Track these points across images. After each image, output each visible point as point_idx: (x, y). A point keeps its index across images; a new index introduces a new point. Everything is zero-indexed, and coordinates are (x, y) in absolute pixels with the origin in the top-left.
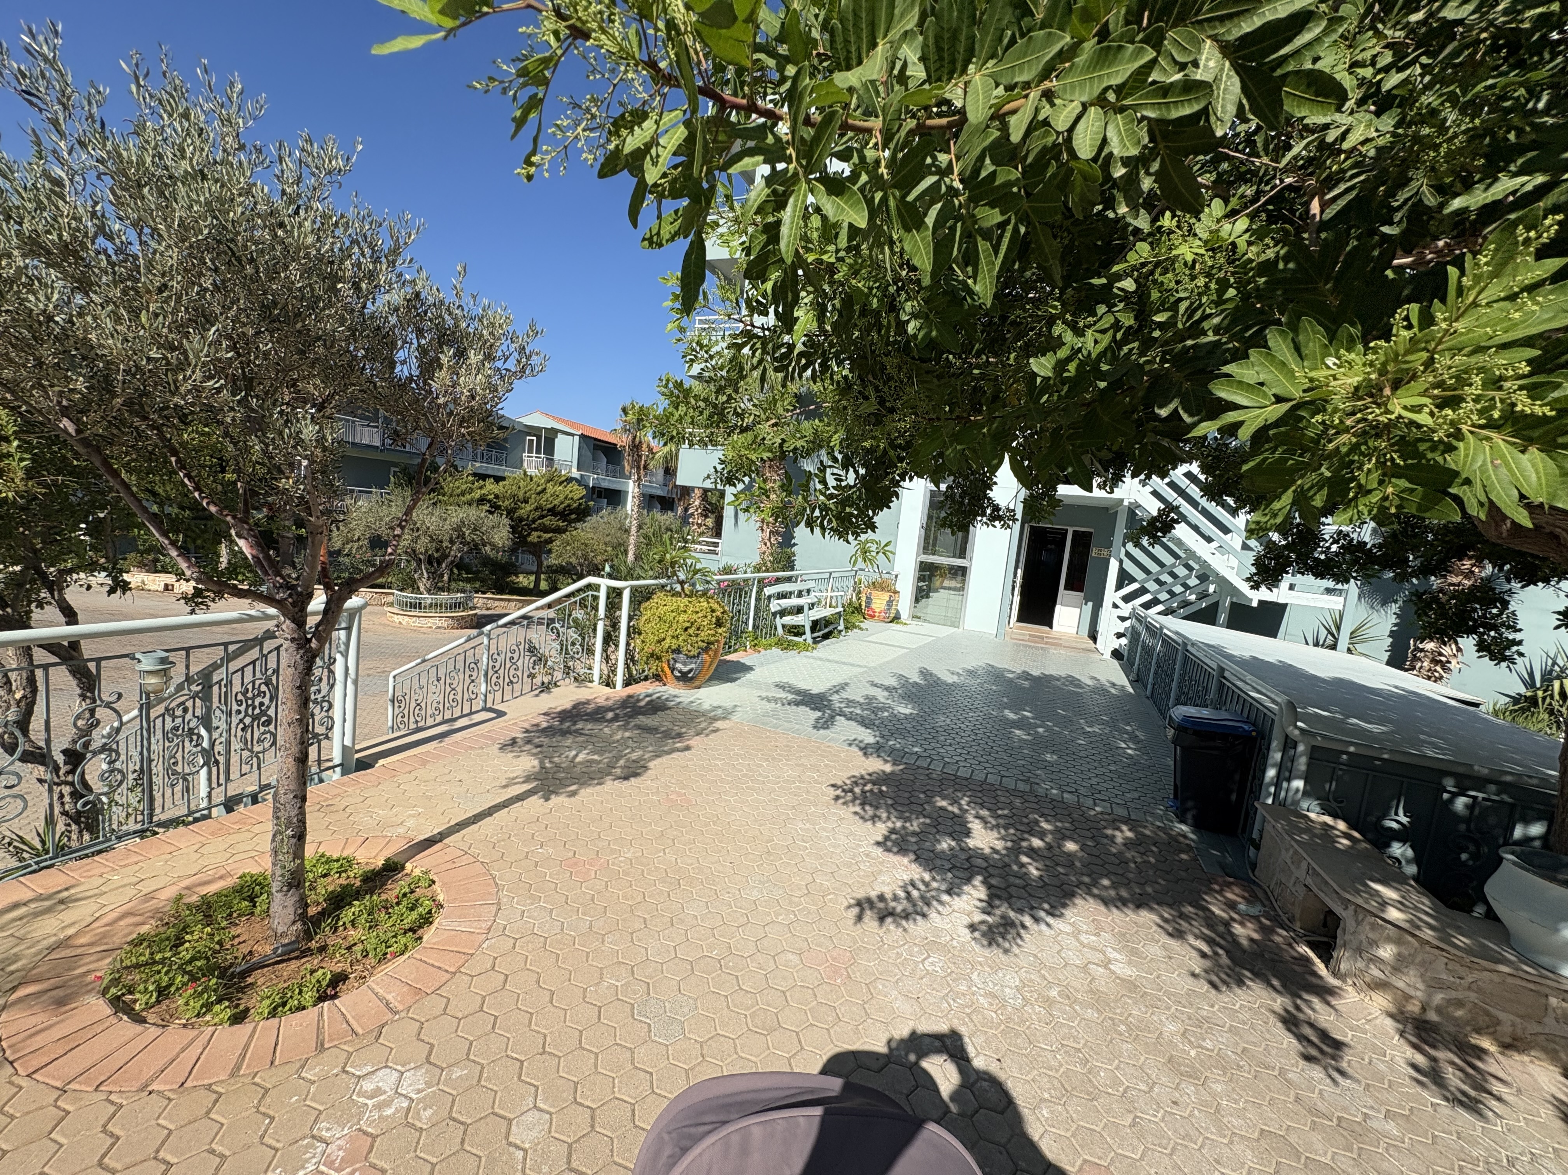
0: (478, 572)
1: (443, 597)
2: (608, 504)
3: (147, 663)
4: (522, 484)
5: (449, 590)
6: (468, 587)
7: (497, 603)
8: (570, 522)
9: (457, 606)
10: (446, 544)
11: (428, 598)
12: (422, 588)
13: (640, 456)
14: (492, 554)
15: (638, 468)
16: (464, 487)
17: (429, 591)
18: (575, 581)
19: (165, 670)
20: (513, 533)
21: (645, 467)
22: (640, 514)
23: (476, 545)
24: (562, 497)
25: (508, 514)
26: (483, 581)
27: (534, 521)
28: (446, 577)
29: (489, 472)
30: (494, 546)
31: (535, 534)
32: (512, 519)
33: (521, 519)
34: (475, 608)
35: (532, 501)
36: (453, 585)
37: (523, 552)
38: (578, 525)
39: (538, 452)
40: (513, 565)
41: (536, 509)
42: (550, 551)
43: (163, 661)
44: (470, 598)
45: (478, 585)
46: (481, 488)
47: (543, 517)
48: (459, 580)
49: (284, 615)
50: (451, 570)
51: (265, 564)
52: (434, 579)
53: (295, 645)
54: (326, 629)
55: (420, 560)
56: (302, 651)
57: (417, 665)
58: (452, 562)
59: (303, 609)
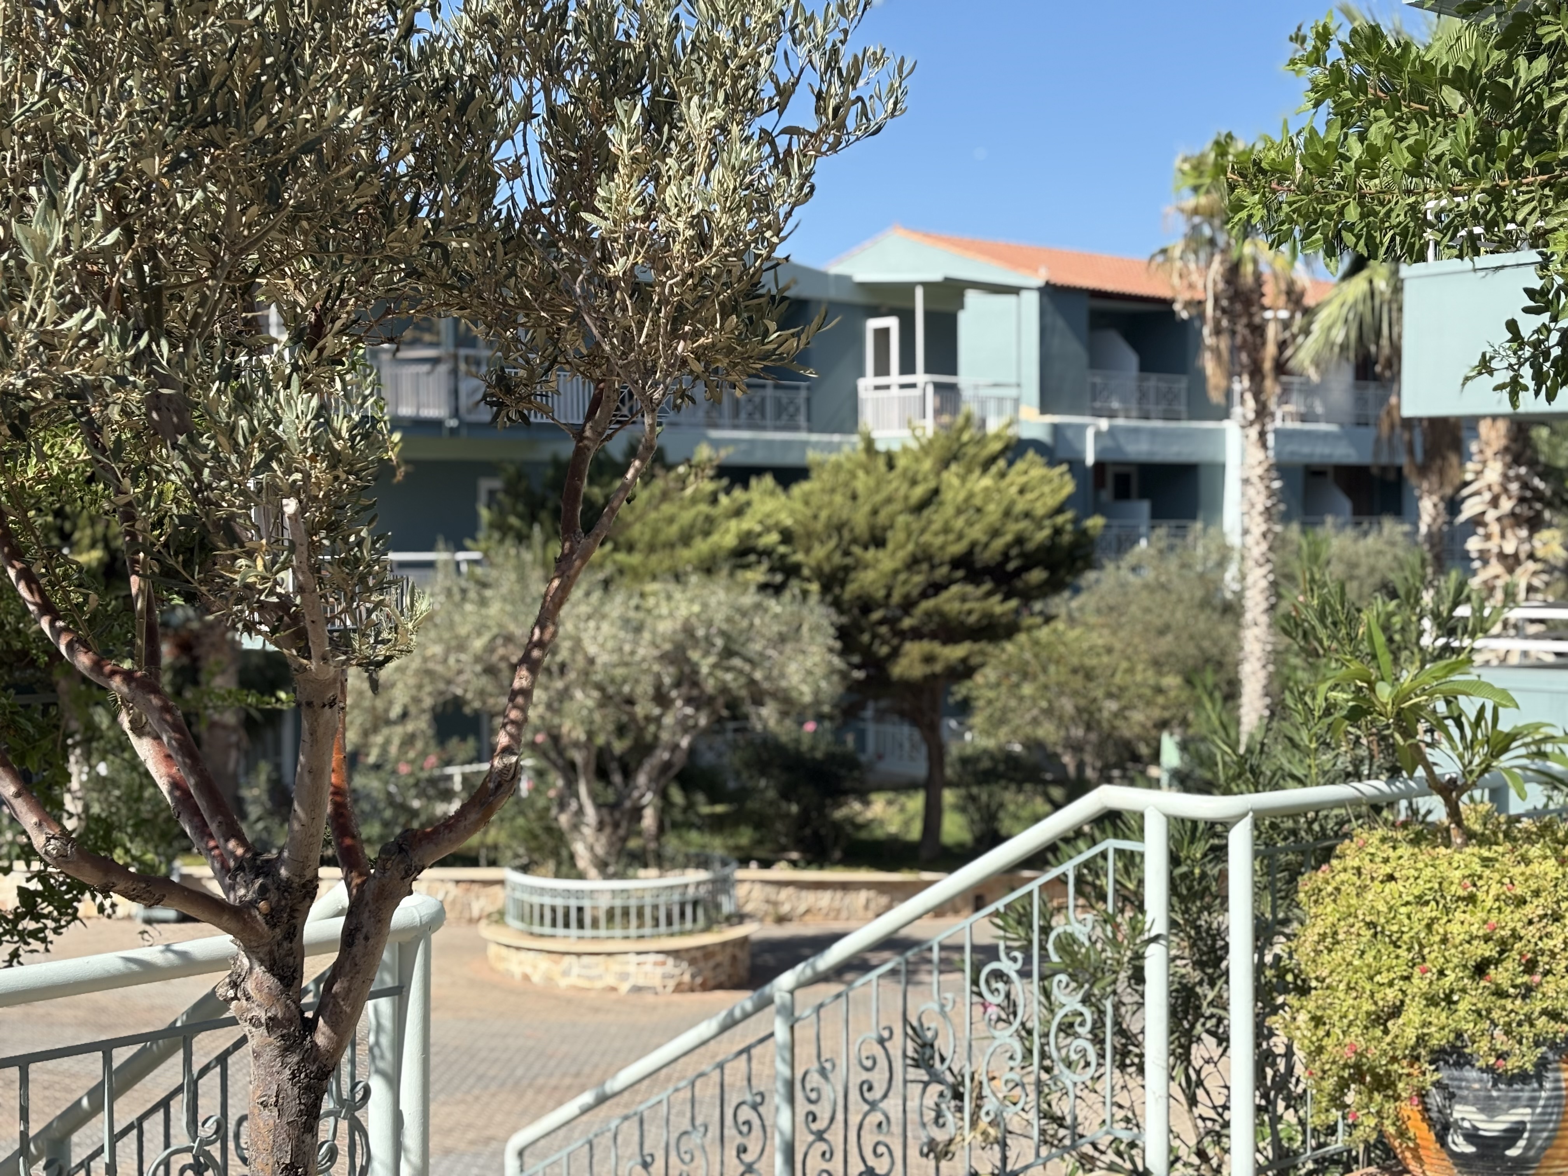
0: (745, 794)
1: (645, 884)
2: (1158, 515)
4: (862, 482)
5: (661, 861)
6: (717, 845)
7: (809, 898)
8: (1027, 596)
9: (684, 912)
10: (644, 708)
11: (602, 893)
12: (583, 861)
13: (1258, 330)
14: (784, 730)
15: (1256, 373)
16: (687, 516)
17: (602, 868)
18: (1057, 806)
20: (844, 653)
21: (1281, 368)
22: (1276, 544)
24: (993, 510)
25: (826, 589)
26: (760, 823)
27: (908, 605)
28: (649, 820)
29: (759, 458)
30: (787, 704)
31: (914, 650)
32: (837, 604)
33: (866, 605)
34: (739, 918)
35: (895, 537)
36: (672, 844)
37: (880, 716)
38: (1060, 603)
39: (907, 367)
40: (850, 762)
41: (913, 563)
42: (964, 708)
44: (723, 885)
45: (745, 837)
46: (739, 512)
47: (935, 588)
48: (690, 826)
49: (249, 951)
50: (664, 795)
51: (201, 804)
52: (616, 825)
53: (274, 1041)
54: (348, 991)
55: (572, 765)
56: (294, 1059)
57: (586, 1110)
58: (666, 766)
59: (294, 931)
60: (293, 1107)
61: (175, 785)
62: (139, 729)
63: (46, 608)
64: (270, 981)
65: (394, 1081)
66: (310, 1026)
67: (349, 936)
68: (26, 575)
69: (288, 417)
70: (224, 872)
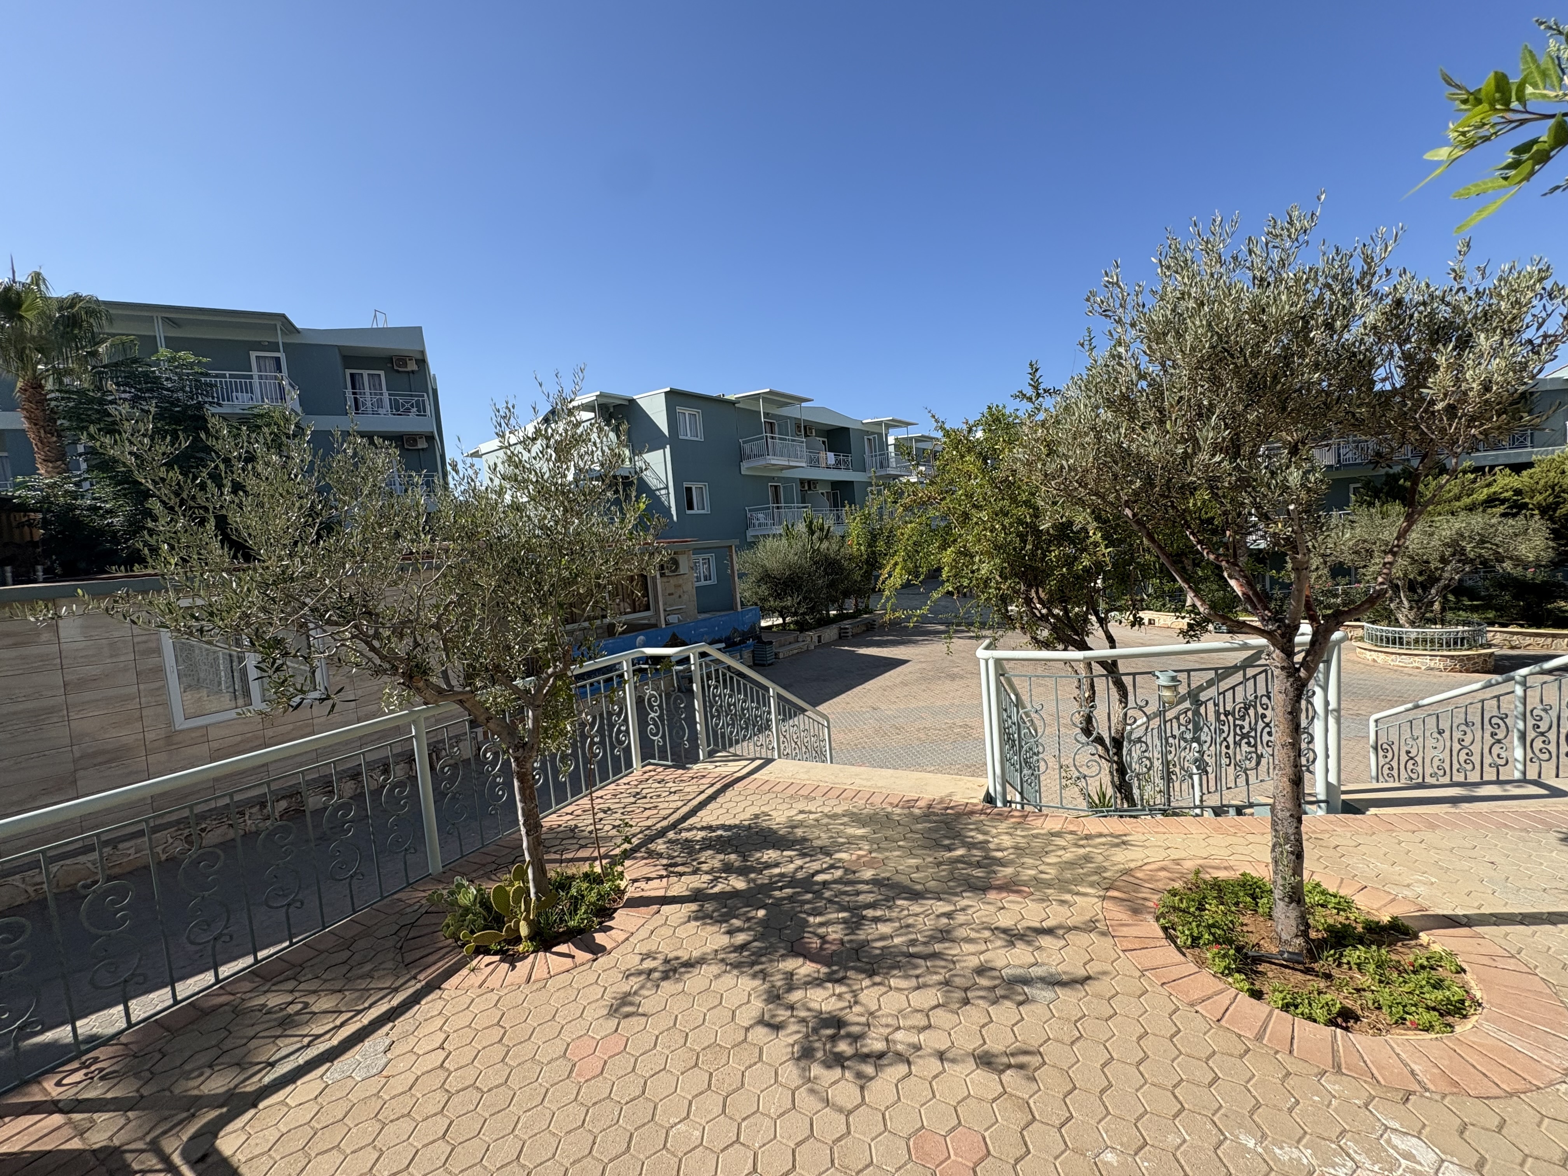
0: (1490, 597)
1: (1436, 630)
3: (1163, 680)
5: (1443, 622)
6: (1475, 617)
7: (1529, 640)
9: (1457, 642)
10: (1435, 564)
11: (1412, 633)
12: (1402, 620)
14: (1518, 572)
16: (1459, 489)
17: (1412, 624)
19: (1175, 686)
20: (1555, 540)
23: (1485, 562)
25: (1544, 513)
26: (1501, 609)
28: (1437, 606)
29: (1503, 462)
30: (1518, 561)
32: (1552, 519)
34: (1490, 646)
36: (1449, 615)
40: (1558, 586)
43: (1174, 679)
44: (1481, 633)
45: (1491, 615)
46: (1489, 485)
48: (1459, 610)
49: (1273, 645)
50: (1445, 597)
51: (1255, 600)
52: (1419, 608)
53: (1284, 673)
54: (1312, 661)
55: (1397, 586)
56: (1291, 680)
57: (1407, 710)
58: (1446, 587)
59: (1291, 640)
60: (1291, 695)
61: (1244, 594)
62: (1231, 577)
63: (1199, 542)
64: (1282, 655)
65: (1325, 689)
66: (1298, 670)
67: (1313, 643)
68: (1192, 533)
69: (1290, 479)
70: (1263, 620)
